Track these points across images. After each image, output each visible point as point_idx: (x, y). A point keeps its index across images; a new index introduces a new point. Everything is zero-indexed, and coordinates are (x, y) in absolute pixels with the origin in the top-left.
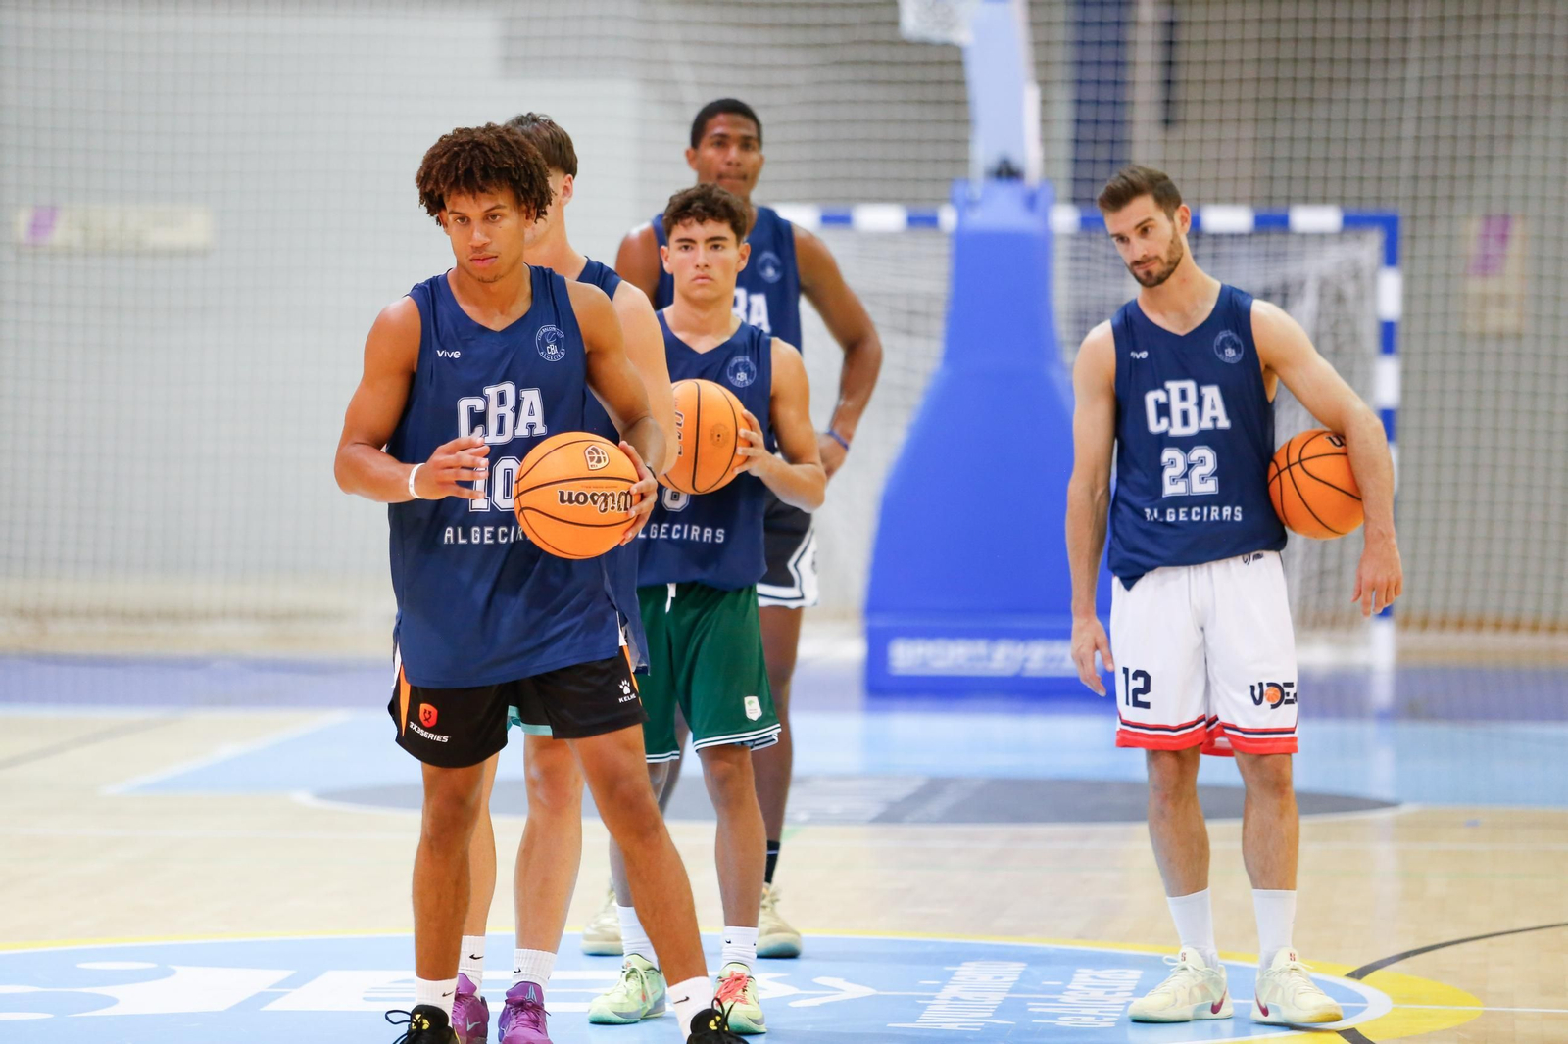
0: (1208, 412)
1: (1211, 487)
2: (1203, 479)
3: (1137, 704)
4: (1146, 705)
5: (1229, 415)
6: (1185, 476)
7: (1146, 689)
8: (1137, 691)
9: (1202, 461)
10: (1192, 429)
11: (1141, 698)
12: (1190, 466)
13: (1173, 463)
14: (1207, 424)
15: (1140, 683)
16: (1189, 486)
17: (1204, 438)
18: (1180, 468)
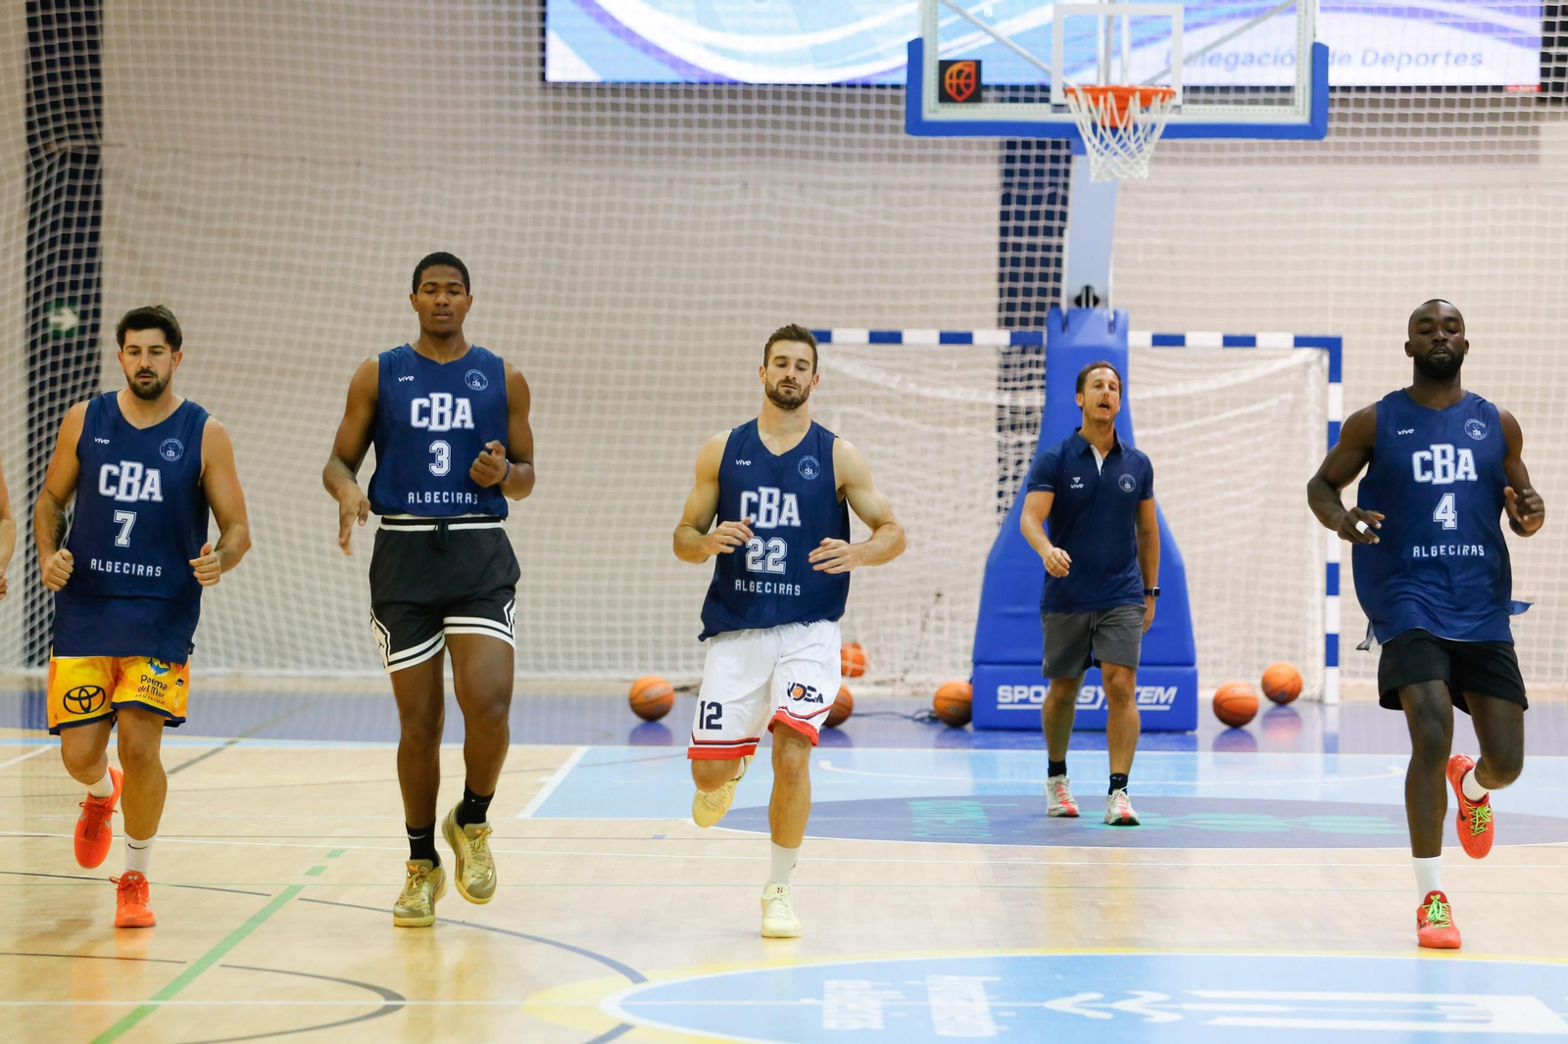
0: (786, 513)
1: (780, 568)
2: (775, 562)
3: (710, 726)
4: (719, 727)
5: (801, 517)
6: (763, 558)
7: (719, 715)
8: (710, 717)
9: (777, 549)
10: (773, 524)
11: (714, 722)
12: (767, 552)
13: (755, 547)
14: (784, 522)
15: (714, 711)
16: (765, 566)
17: (780, 532)
18: (760, 552)
